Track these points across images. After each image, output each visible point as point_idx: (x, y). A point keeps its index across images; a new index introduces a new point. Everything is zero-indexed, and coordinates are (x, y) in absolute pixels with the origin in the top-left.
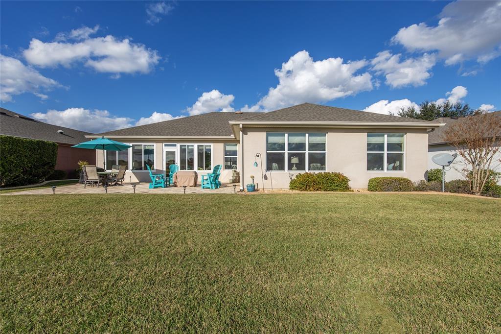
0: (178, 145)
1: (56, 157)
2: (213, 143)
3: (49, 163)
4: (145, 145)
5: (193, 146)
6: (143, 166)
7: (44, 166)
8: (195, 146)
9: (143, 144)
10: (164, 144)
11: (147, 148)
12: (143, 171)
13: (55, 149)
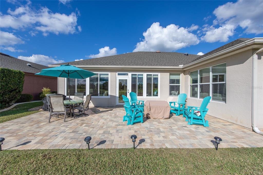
0: (130, 74)
1: (23, 84)
2: (161, 72)
3: (15, 90)
4: (100, 74)
5: (142, 75)
6: (99, 93)
7: (11, 93)
8: (145, 75)
9: (99, 73)
10: (117, 73)
11: (102, 76)
12: (99, 97)
13: (21, 77)
